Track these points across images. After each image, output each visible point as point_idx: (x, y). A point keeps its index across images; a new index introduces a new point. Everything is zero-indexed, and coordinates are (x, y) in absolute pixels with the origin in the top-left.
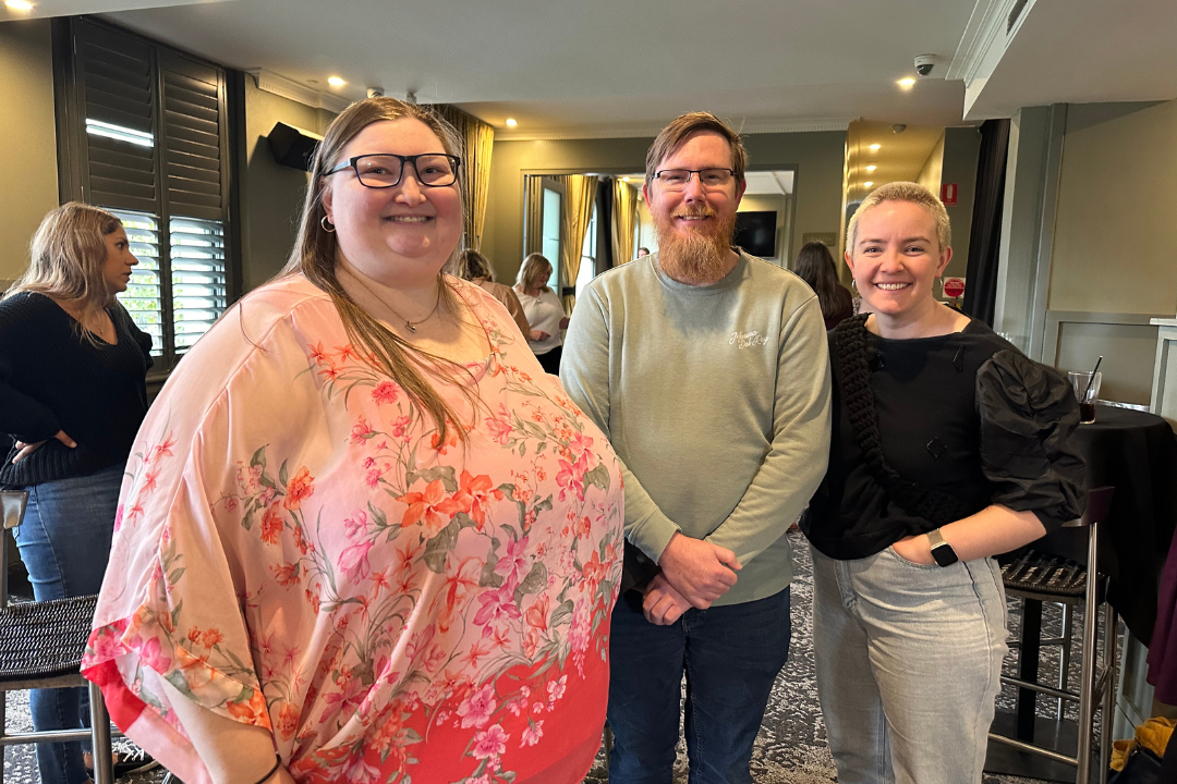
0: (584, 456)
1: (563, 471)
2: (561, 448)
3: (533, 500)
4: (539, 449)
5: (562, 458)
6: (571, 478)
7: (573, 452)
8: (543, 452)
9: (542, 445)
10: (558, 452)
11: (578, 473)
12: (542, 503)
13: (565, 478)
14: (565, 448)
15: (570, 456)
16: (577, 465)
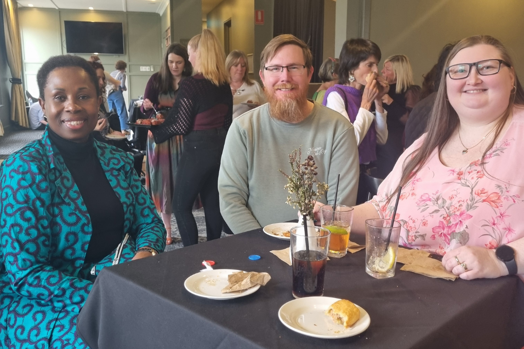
0: (456, 225)
1: (439, 227)
2: (446, 216)
3: (415, 231)
4: (433, 212)
5: (443, 220)
6: (442, 231)
7: (452, 220)
8: (434, 214)
9: (437, 211)
10: (442, 217)
11: (448, 231)
12: (420, 235)
13: (438, 230)
14: (448, 216)
15: (449, 222)
16: (449, 227)
